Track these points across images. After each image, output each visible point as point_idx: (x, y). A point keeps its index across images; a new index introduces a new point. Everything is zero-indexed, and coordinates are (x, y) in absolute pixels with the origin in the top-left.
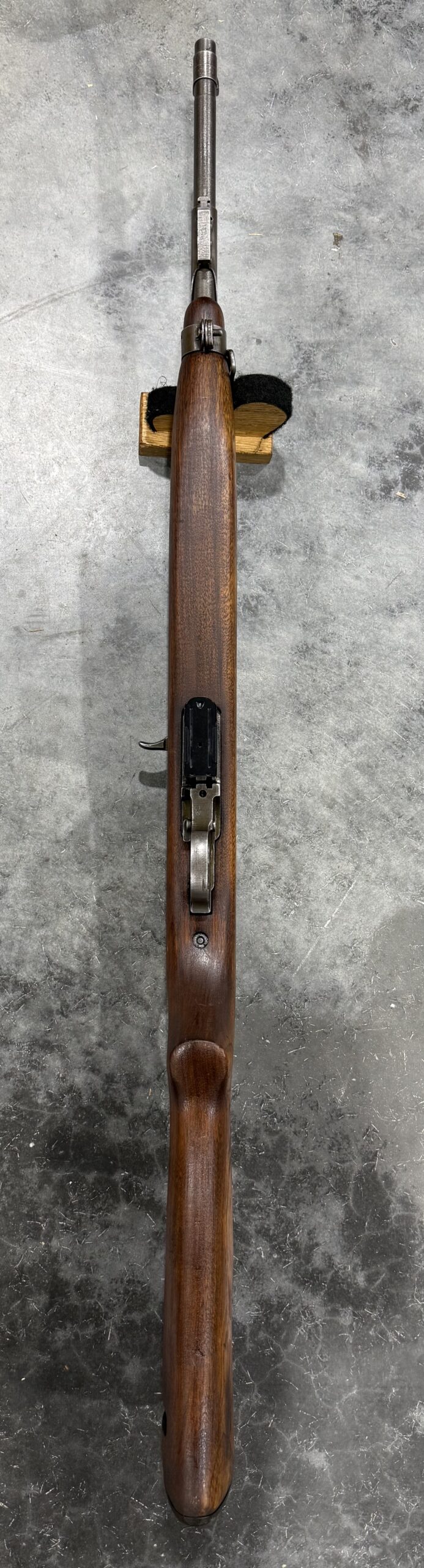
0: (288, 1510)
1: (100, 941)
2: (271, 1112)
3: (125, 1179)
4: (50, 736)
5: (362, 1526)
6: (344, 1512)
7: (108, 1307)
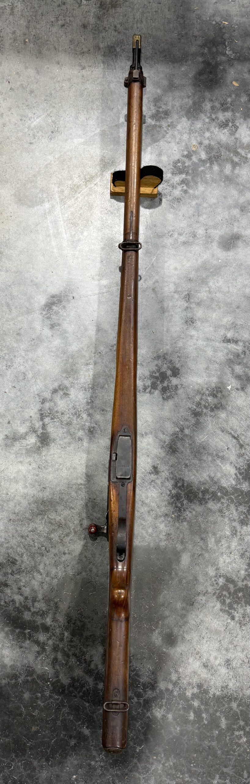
0: (75, 747)
1: (27, 550)
2: (81, 614)
3: (29, 632)
4: (16, 475)
5: (100, 755)
6: (94, 750)
7: (20, 674)
